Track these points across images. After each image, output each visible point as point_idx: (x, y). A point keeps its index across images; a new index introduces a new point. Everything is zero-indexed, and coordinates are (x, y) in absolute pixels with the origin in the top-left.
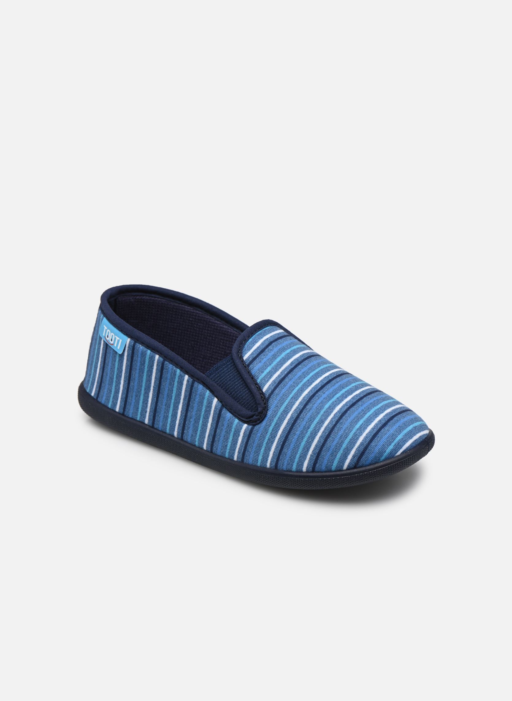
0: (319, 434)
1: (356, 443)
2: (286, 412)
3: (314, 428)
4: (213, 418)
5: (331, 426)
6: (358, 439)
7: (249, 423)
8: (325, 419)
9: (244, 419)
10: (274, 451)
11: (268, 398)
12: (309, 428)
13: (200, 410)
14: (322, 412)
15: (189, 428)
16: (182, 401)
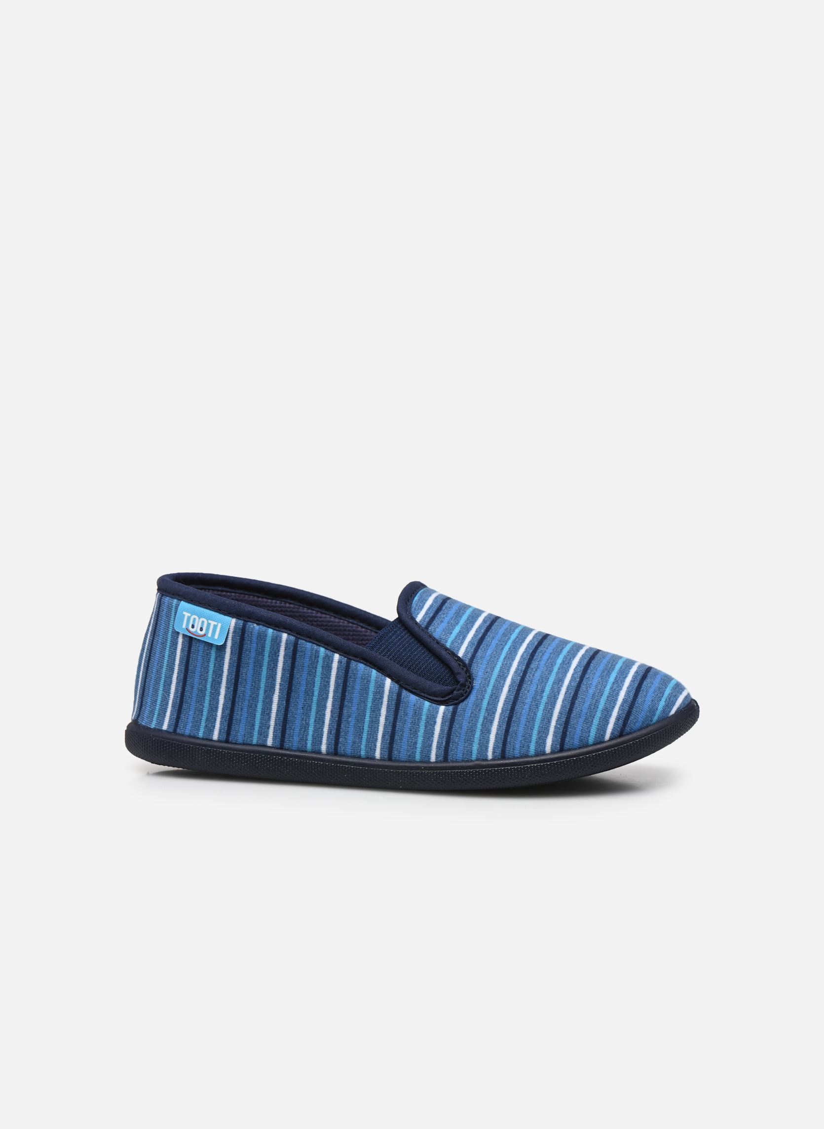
0: (561, 697)
1: (616, 700)
2: (502, 676)
3: (551, 690)
4: (387, 708)
5: (575, 684)
6: (618, 694)
7: (447, 703)
8: (563, 676)
9: (438, 699)
10: (497, 732)
11: (469, 664)
12: (543, 692)
13: (363, 702)
14: (556, 669)
15: (346, 733)
16: (331, 695)
